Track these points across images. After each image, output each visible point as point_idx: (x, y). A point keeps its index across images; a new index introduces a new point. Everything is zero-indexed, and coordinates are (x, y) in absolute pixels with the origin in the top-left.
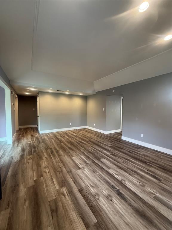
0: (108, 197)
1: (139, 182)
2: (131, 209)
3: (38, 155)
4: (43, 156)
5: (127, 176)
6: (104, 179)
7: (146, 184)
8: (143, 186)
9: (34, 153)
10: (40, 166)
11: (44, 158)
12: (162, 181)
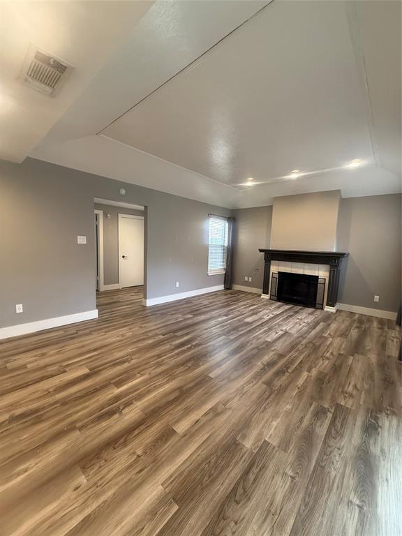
3: (321, 391)
4: (312, 378)
9: (326, 406)
10: (334, 364)
11: (314, 372)
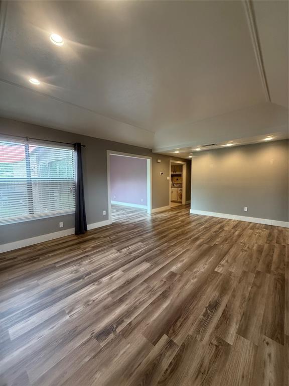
0: (77, 271)
1: (94, 301)
2: (58, 286)
5: (109, 288)
6: (101, 268)
7: (90, 308)
8: (87, 304)
12: (95, 340)
